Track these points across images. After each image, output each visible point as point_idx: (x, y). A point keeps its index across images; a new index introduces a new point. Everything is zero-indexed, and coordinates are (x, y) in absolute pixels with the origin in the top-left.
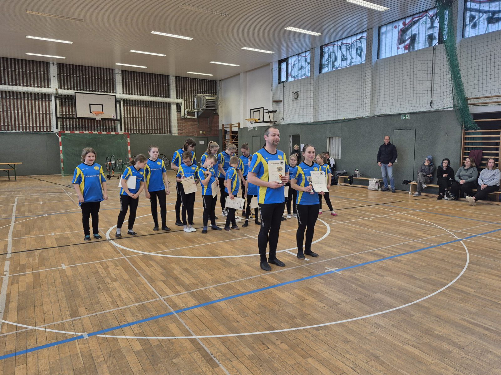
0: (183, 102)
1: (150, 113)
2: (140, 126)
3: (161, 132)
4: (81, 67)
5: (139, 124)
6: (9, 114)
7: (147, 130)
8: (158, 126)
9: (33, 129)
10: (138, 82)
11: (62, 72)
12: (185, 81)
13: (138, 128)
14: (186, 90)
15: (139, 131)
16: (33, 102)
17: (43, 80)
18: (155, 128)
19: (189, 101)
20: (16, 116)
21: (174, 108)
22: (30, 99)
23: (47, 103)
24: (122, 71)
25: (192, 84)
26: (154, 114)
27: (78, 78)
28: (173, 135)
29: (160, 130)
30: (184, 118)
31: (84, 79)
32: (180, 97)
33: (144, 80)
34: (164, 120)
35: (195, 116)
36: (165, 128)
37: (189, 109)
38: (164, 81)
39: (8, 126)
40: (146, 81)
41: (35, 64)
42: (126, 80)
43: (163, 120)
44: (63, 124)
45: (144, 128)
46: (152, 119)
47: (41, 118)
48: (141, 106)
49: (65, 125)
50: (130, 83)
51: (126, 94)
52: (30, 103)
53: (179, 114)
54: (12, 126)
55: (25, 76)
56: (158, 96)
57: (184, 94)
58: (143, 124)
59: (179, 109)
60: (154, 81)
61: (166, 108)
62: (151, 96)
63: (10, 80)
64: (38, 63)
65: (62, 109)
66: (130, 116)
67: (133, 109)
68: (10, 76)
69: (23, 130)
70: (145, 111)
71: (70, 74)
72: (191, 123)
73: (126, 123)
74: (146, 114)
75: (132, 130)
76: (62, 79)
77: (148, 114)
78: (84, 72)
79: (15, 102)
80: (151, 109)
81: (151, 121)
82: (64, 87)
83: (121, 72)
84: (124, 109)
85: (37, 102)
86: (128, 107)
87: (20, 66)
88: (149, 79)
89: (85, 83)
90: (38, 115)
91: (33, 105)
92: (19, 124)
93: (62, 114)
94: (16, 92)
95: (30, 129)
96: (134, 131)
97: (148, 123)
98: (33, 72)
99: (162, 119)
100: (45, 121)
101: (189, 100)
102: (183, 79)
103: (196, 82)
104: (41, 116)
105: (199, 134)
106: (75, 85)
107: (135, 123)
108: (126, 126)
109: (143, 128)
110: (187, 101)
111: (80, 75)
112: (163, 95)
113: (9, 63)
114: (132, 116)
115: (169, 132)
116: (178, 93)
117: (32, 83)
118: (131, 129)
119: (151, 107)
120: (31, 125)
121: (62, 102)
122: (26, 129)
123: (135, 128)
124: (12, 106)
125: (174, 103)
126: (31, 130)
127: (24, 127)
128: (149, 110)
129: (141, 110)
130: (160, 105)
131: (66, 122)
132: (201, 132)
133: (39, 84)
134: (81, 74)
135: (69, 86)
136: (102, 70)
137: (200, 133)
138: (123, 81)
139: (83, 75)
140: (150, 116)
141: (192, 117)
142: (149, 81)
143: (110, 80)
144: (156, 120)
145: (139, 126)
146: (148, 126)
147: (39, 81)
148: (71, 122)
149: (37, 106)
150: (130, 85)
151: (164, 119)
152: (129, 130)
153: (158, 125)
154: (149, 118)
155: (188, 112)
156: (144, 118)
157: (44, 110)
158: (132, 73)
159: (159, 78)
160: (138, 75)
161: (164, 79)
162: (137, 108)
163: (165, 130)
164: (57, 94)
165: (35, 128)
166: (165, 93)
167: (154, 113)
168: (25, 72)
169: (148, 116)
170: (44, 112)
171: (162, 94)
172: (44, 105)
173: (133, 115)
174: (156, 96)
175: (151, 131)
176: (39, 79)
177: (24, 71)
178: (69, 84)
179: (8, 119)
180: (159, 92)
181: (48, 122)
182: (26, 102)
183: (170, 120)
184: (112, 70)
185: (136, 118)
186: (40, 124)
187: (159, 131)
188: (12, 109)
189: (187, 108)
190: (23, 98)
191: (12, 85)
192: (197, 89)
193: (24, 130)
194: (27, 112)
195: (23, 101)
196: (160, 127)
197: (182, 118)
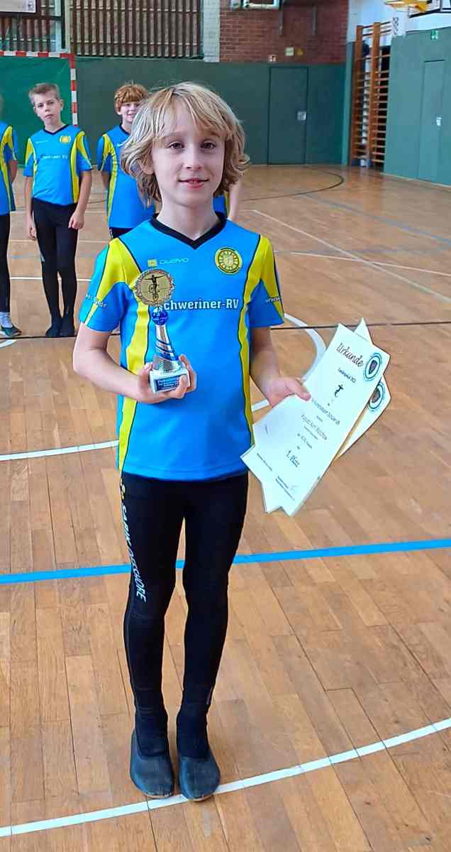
3: (174, 51)
5: (112, 29)
7: (134, 45)
8: (167, 36)
13: (109, 41)
15: (113, 50)
18: (156, 41)
28: (206, 59)
29: (170, 46)
30: (241, 9)
35: (272, 3)
43: (181, 16)
45: (127, 39)
58: (123, 30)
66: (90, 5)
72: (261, 22)
73: (78, 27)
75: (94, 47)
81: (145, 19)
96: (98, 51)
97: (138, 27)
99: (177, 12)
105: (282, 58)
107: (101, 26)
108: (79, 37)
109: (123, 42)
114: (93, 6)
115: (195, 51)
123: (101, 41)
132: (290, 52)
137: (288, 54)
141: (263, 6)
145: (112, 34)
146: (138, 34)
151: (184, 13)
152: (86, 47)
153: (167, 30)
154: (141, 12)
156: (127, 11)
163: (184, 46)
169: (138, 4)
173: (97, 5)
175: (145, 48)
183: (199, 14)
185: (105, 10)
187: (167, 50)
196: (170, 37)
197: (233, 10)
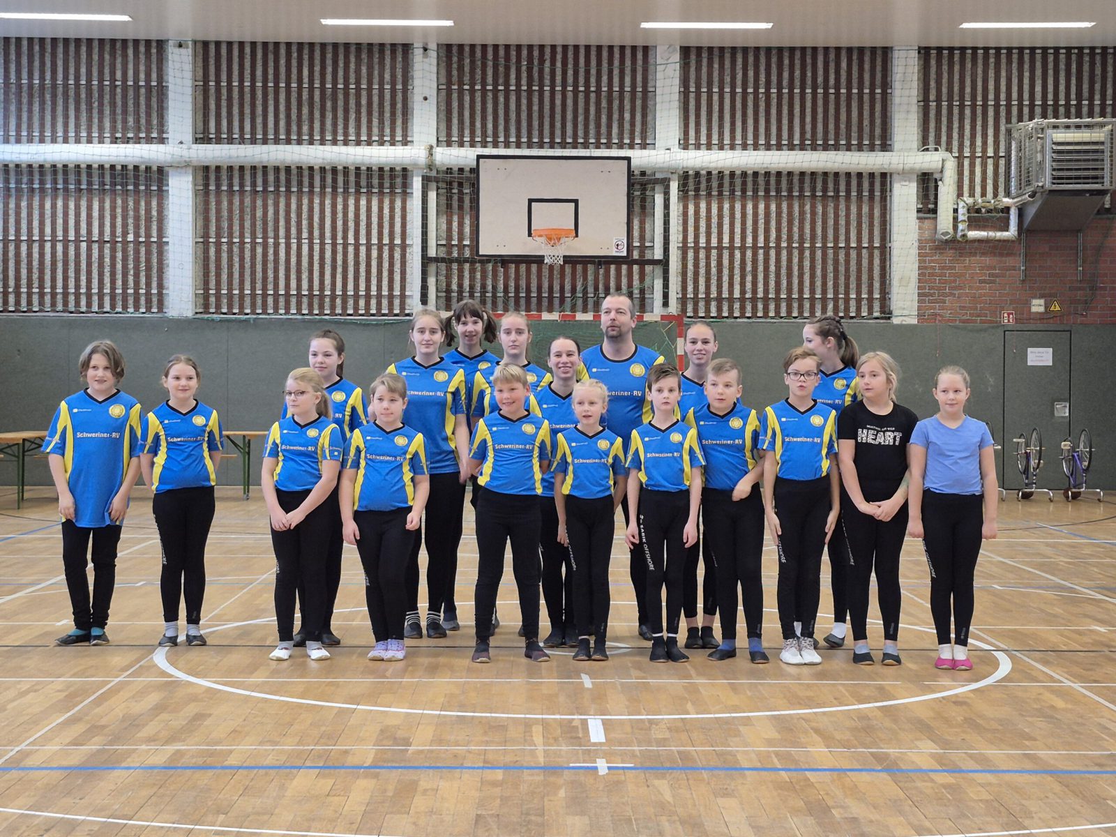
0: (951, 165)
1: (796, 223)
2: (749, 286)
3: (842, 307)
4: (525, 52)
5: (743, 277)
6: (271, 251)
7: (778, 300)
8: (830, 284)
9: (344, 308)
10: (751, 90)
11: (455, 79)
12: (969, 65)
13: (737, 294)
14: (974, 106)
15: (743, 308)
16: (351, 202)
17: (387, 115)
18: (813, 291)
19: (984, 158)
20: (293, 260)
21: (905, 196)
22: (340, 190)
23: (398, 204)
24: (685, 51)
25: (1003, 74)
26: (813, 229)
27: (513, 98)
28: (896, 321)
29: (836, 300)
30: (954, 240)
31: (536, 100)
32: (938, 142)
33: (774, 78)
34: (859, 256)
35: (1006, 228)
36: (859, 293)
37: (984, 194)
38: (867, 76)
39: (265, 296)
40: (785, 83)
41: (364, 56)
42: (698, 87)
43: (853, 254)
44: (449, 285)
45: (766, 291)
46: (801, 250)
47: (374, 263)
48: (755, 198)
49: (455, 287)
50: (716, 98)
51: (698, 146)
52: (340, 207)
53: (927, 224)
54: (276, 296)
55: (329, 104)
56: (836, 147)
57: (961, 128)
58: (761, 277)
59: (932, 198)
60: (820, 80)
61: (871, 197)
62: (802, 147)
63: (282, 123)
64: (376, 50)
65: (449, 223)
66: (708, 241)
67: (720, 209)
68: (282, 108)
69: (311, 313)
70: (773, 215)
71: (484, 84)
72: (987, 260)
73: (690, 275)
74: (779, 230)
75: (713, 304)
76: (455, 104)
77: (785, 231)
78: (536, 70)
79: (294, 206)
80: (802, 207)
81: (796, 260)
82: (461, 135)
83: (677, 57)
84: (685, 214)
85: (363, 202)
86: (703, 205)
87: (317, 68)
88: (797, 73)
89: (535, 115)
90: (363, 249)
91: (351, 215)
92: (299, 287)
93: (449, 246)
94: (300, 168)
95: (333, 307)
96: (719, 309)
97: (784, 271)
98: (358, 89)
99: (848, 248)
100: (385, 274)
101: (984, 150)
102: (957, 58)
103: (1026, 66)
104: (374, 253)
105: (1024, 316)
106: (501, 128)
107: (726, 272)
108: (690, 288)
109: (760, 295)
110: (973, 158)
111: (518, 85)
112: (860, 138)
113: (283, 62)
114: (714, 242)
115: (877, 307)
116: (932, 125)
117: (352, 130)
118: (708, 300)
119: (801, 196)
120: (339, 292)
121: (449, 198)
122: (321, 307)
123: (725, 295)
124: (282, 223)
125: (905, 174)
126: (339, 311)
127: (316, 301)
128: (790, 214)
129: (755, 214)
130: (842, 187)
131: (461, 277)
132: (1038, 306)
133: (375, 130)
134: (524, 81)
135: (478, 132)
136: (605, 54)
137: (1034, 309)
138: (685, 94)
139: (530, 85)
140: (796, 237)
141: (991, 234)
142: (797, 83)
143: (633, 91)
144: (819, 253)
145: (743, 284)
146: (784, 282)
147: (375, 122)
148: (478, 275)
149: (363, 217)
150: (716, 107)
151: (859, 248)
152: (702, 304)
153: (831, 275)
154: (790, 249)
155: (973, 210)
156: (767, 248)
157: (386, 231)
158: (727, 56)
159: (844, 65)
160: (751, 59)
161: (867, 66)
162: (738, 206)
163: (859, 301)
164: (430, 166)
165: (351, 302)
166: (867, 129)
167: (813, 222)
168: (329, 92)
169: (784, 237)
170: (386, 241)
171: (854, 135)
172: (386, 211)
173: (720, 240)
174: (826, 148)
175: (795, 305)
176: (375, 114)
177: (329, 86)
178: (478, 124)
179: (265, 271)
180: (843, 126)
181: (397, 277)
182: (328, 202)
183: (885, 251)
184: (646, 49)
185: (732, 248)
186: (368, 288)
187: (830, 306)
188: (282, 232)
189: (972, 195)
190: (317, 190)
191: (288, 141)
192: (1026, 96)
193: (316, 312)
194: (328, 241)
195: (317, 201)
196: (836, 286)
197: (941, 241)
